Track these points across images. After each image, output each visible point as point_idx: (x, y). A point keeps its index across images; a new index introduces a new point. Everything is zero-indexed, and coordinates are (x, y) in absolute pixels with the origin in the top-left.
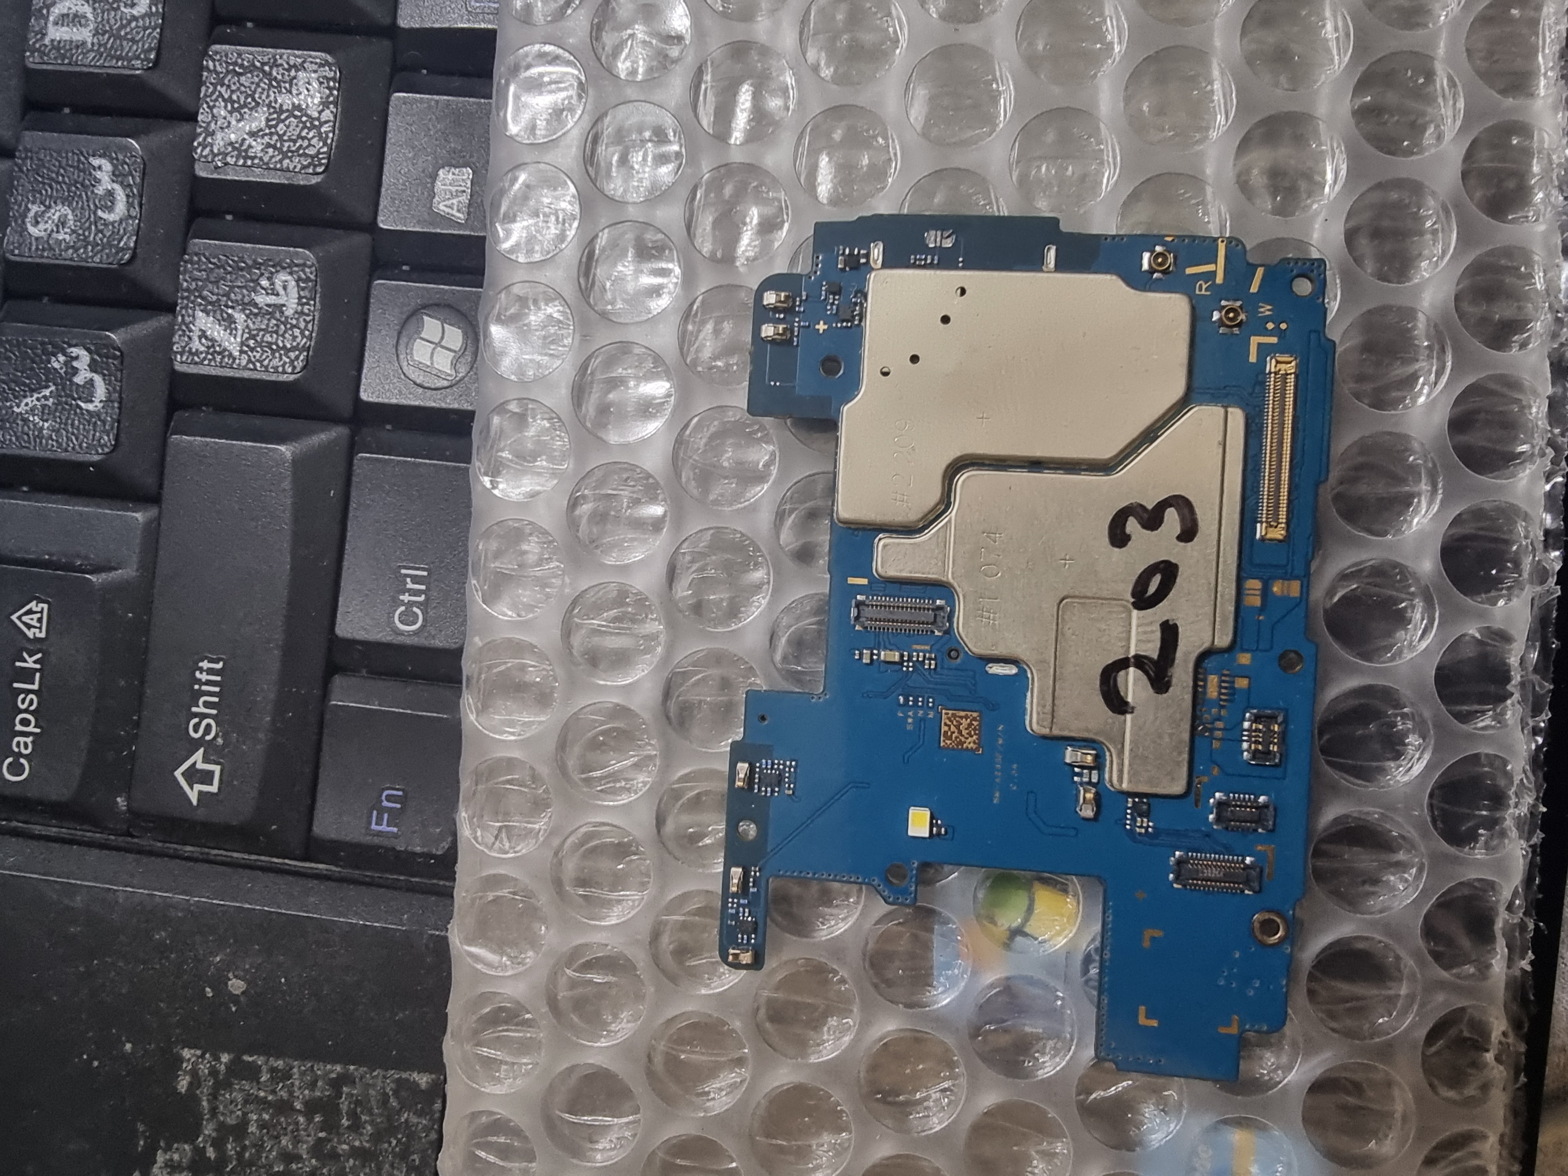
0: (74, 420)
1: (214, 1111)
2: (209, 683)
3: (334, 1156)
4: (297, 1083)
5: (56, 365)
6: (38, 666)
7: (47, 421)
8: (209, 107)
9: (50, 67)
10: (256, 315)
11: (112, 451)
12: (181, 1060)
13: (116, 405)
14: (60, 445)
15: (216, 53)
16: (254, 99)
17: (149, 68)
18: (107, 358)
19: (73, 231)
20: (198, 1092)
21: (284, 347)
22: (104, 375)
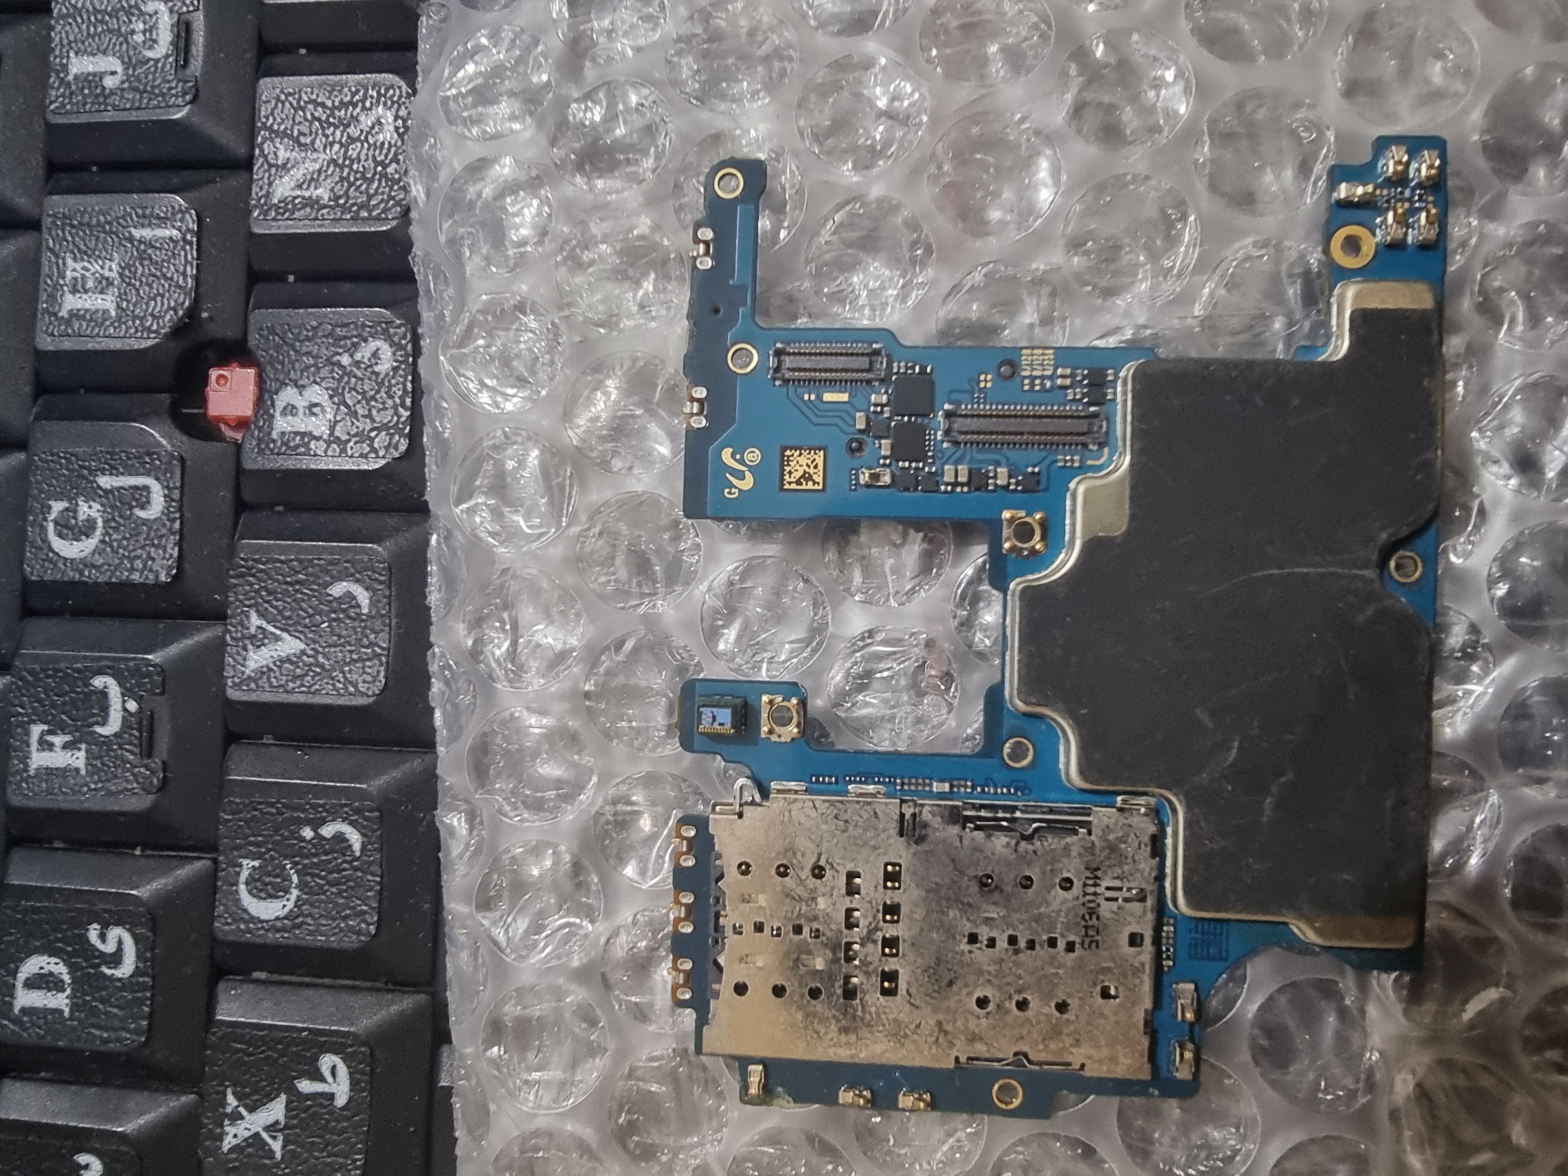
9: (21, 1040)
17: (141, 1043)
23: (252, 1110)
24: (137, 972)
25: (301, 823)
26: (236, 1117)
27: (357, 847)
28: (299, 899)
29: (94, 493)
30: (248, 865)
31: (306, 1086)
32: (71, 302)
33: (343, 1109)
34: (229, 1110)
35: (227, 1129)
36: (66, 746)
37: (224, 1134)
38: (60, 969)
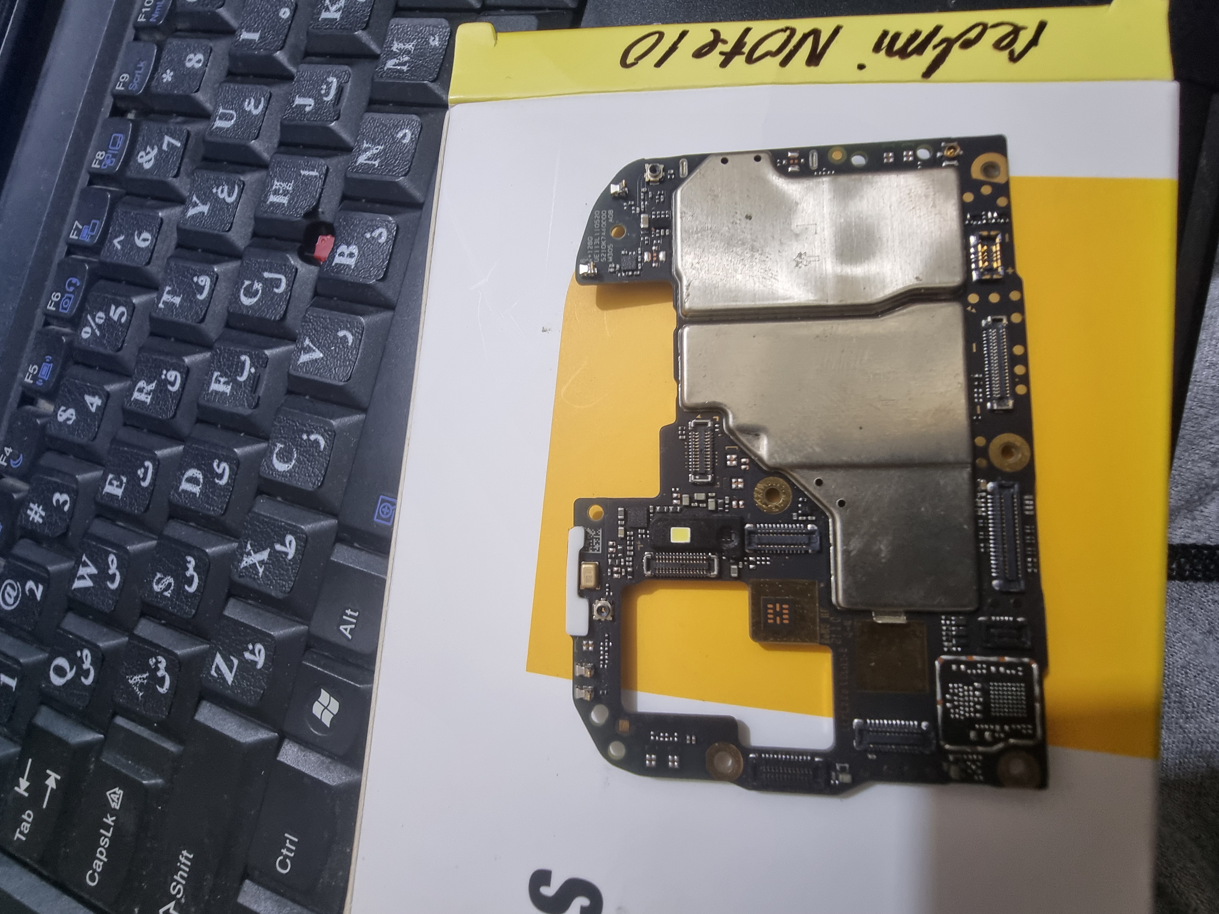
0: (153, 695)
2: (184, 864)
5: (151, 663)
6: (112, 824)
7: (141, 692)
9: (179, 503)
13: (173, 693)
19: (172, 592)
22: (171, 675)
23: (255, 553)
24: (227, 484)
25: (303, 432)
26: (249, 554)
27: (322, 447)
28: (295, 464)
29: (261, 279)
30: (280, 446)
31: (278, 547)
32: (272, 198)
33: (290, 560)
34: (247, 550)
35: (245, 559)
36: (224, 383)
37: (242, 560)
38: (200, 477)
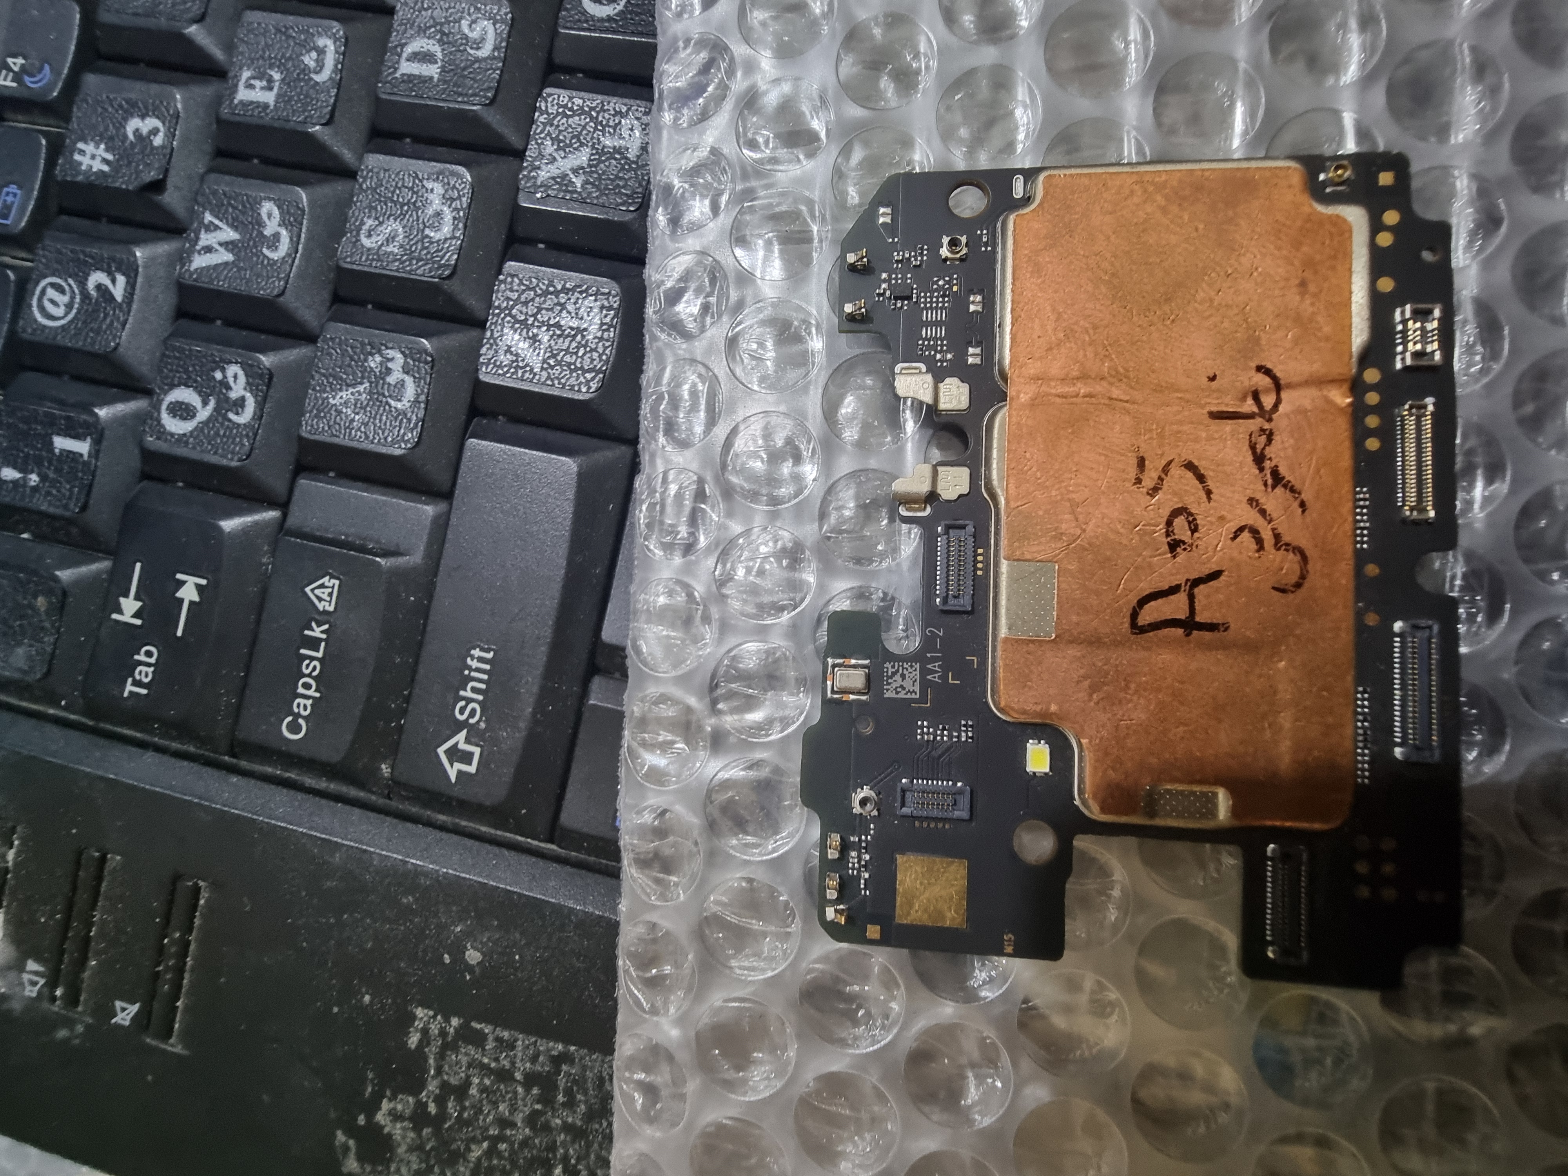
0: (382, 415)
1: (439, 1070)
2: (478, 670)
3: (547, 1128)
4: (520, 1054)
5: (373, 365)
6: (324, 636)
7: (358, 414)
8: (537, 143)
9: (398, 98)
10: (559, 336)
11: (414, 447)
12: (414, 1017)
13: (423, 405)
14: (367, 437)
15: (550, 95)
16: (579, 140)
17: (486, 105)
18: (420, 362)
19: (401, 246)
20: (426, 1050)
21: (582, 368)
22: (415, 377)
24: (492, 58)
38: (436, 49)
